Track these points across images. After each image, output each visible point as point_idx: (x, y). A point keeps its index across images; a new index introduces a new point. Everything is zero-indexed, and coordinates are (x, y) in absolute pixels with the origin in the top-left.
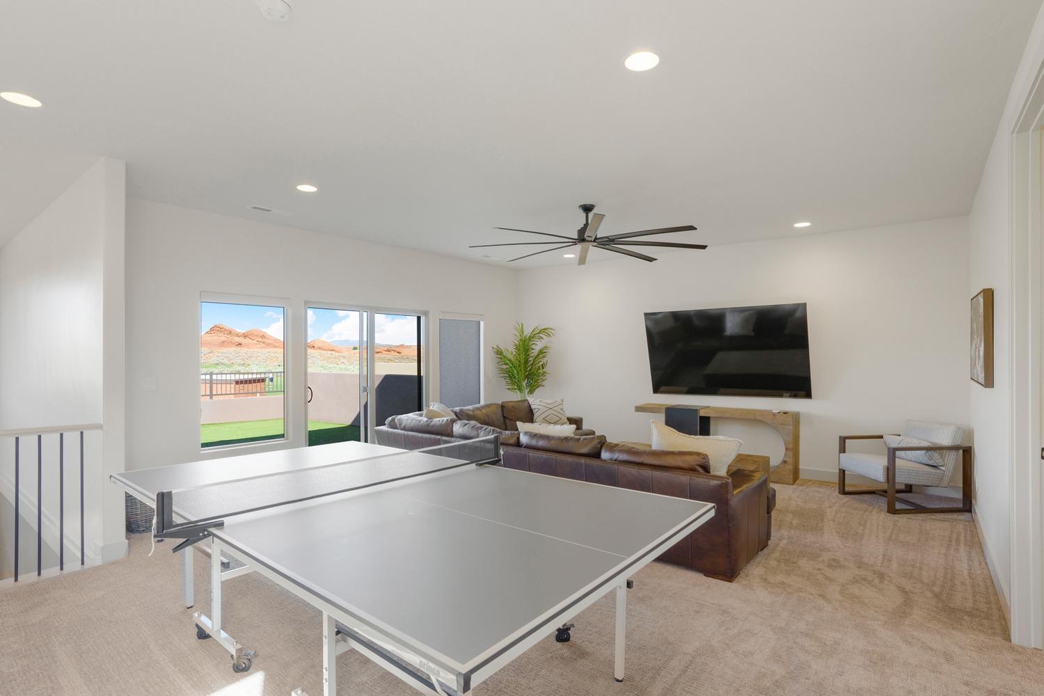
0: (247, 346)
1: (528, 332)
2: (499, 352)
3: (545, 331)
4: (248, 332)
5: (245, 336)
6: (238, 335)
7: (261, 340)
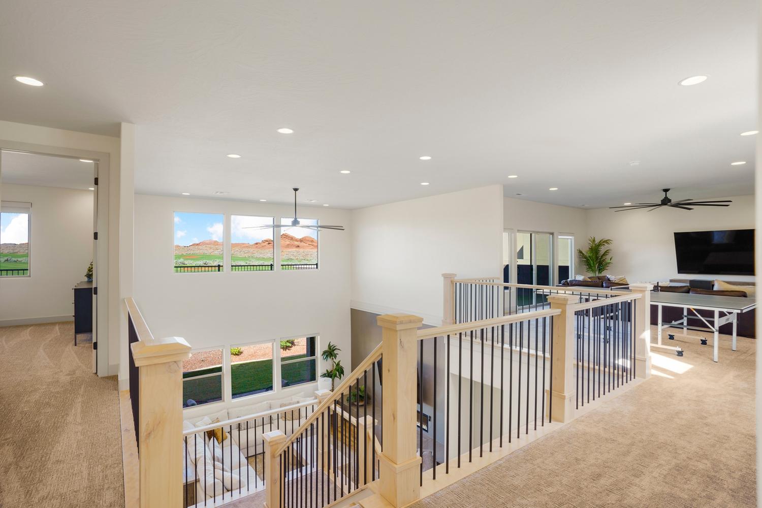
0: (303, 247)
1: (597, 241)
2: (580, 252)
3: (607, 242)
4: (303, 238)
5: (301, 241)
6: (297, 240)
7: (310, 243)
